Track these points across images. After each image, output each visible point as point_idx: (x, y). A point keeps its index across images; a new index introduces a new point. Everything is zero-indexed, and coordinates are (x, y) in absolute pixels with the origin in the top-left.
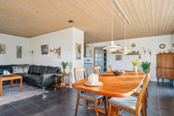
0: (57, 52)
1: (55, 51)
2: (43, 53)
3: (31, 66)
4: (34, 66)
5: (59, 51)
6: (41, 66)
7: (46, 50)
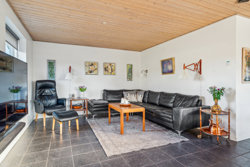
0: (196, 69)
1: (192, 67)
2: (164, 73)
3: (145, 92)
4: (149, 92)
5: (198, 67)
6: (162, 93)
7: (170, 68)
